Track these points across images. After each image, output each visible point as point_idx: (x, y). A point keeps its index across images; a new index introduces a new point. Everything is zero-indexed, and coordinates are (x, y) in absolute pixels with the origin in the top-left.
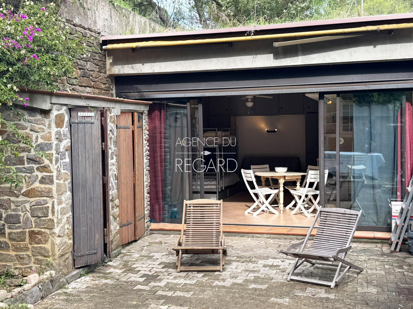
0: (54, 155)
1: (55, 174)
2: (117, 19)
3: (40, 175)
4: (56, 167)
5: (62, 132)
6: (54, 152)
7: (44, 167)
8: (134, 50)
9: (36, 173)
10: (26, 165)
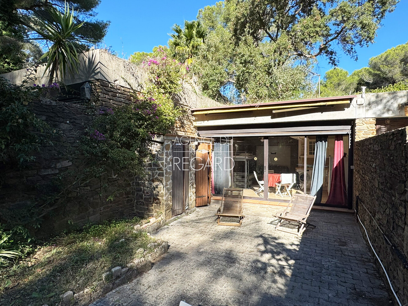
0: (165, 163)
1: (164, 172)
2: (200, 101)
3: (158, 172)
4: (165, 169)
5: (168, 152)
6: (164, 161)
7: (160, 168)
8: (206, 114)
9: (157, 171)
10: (153, 167)
